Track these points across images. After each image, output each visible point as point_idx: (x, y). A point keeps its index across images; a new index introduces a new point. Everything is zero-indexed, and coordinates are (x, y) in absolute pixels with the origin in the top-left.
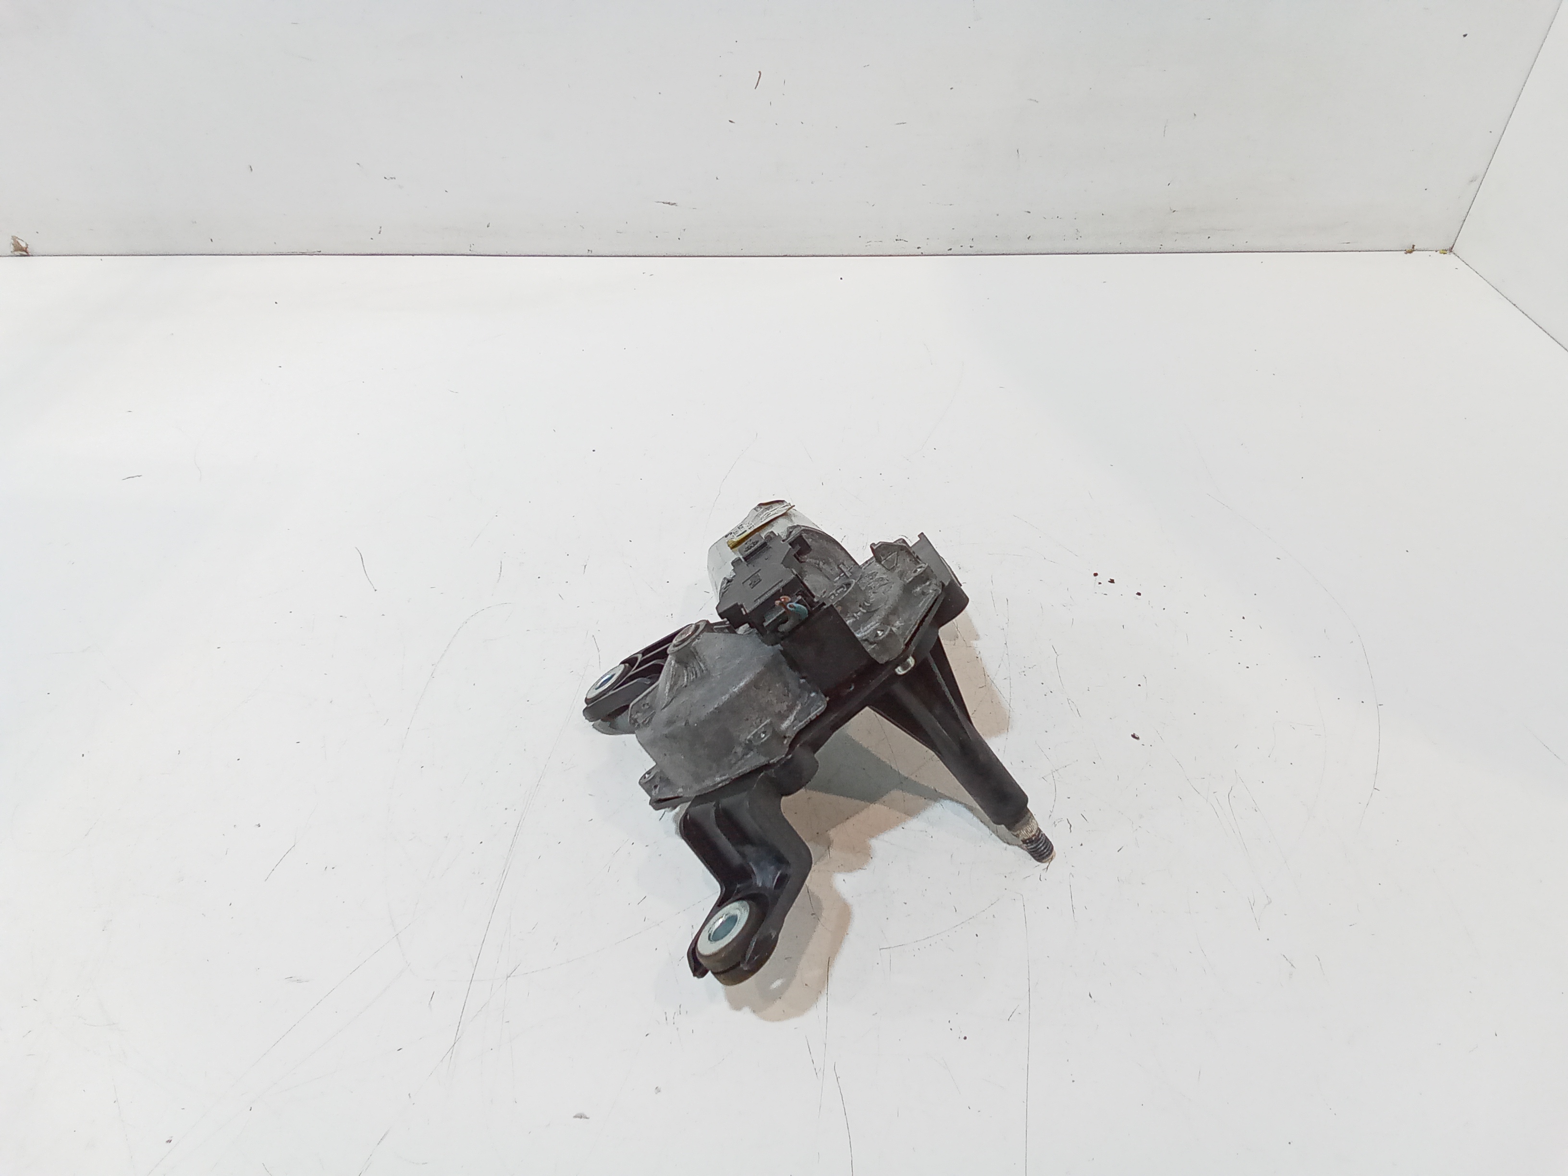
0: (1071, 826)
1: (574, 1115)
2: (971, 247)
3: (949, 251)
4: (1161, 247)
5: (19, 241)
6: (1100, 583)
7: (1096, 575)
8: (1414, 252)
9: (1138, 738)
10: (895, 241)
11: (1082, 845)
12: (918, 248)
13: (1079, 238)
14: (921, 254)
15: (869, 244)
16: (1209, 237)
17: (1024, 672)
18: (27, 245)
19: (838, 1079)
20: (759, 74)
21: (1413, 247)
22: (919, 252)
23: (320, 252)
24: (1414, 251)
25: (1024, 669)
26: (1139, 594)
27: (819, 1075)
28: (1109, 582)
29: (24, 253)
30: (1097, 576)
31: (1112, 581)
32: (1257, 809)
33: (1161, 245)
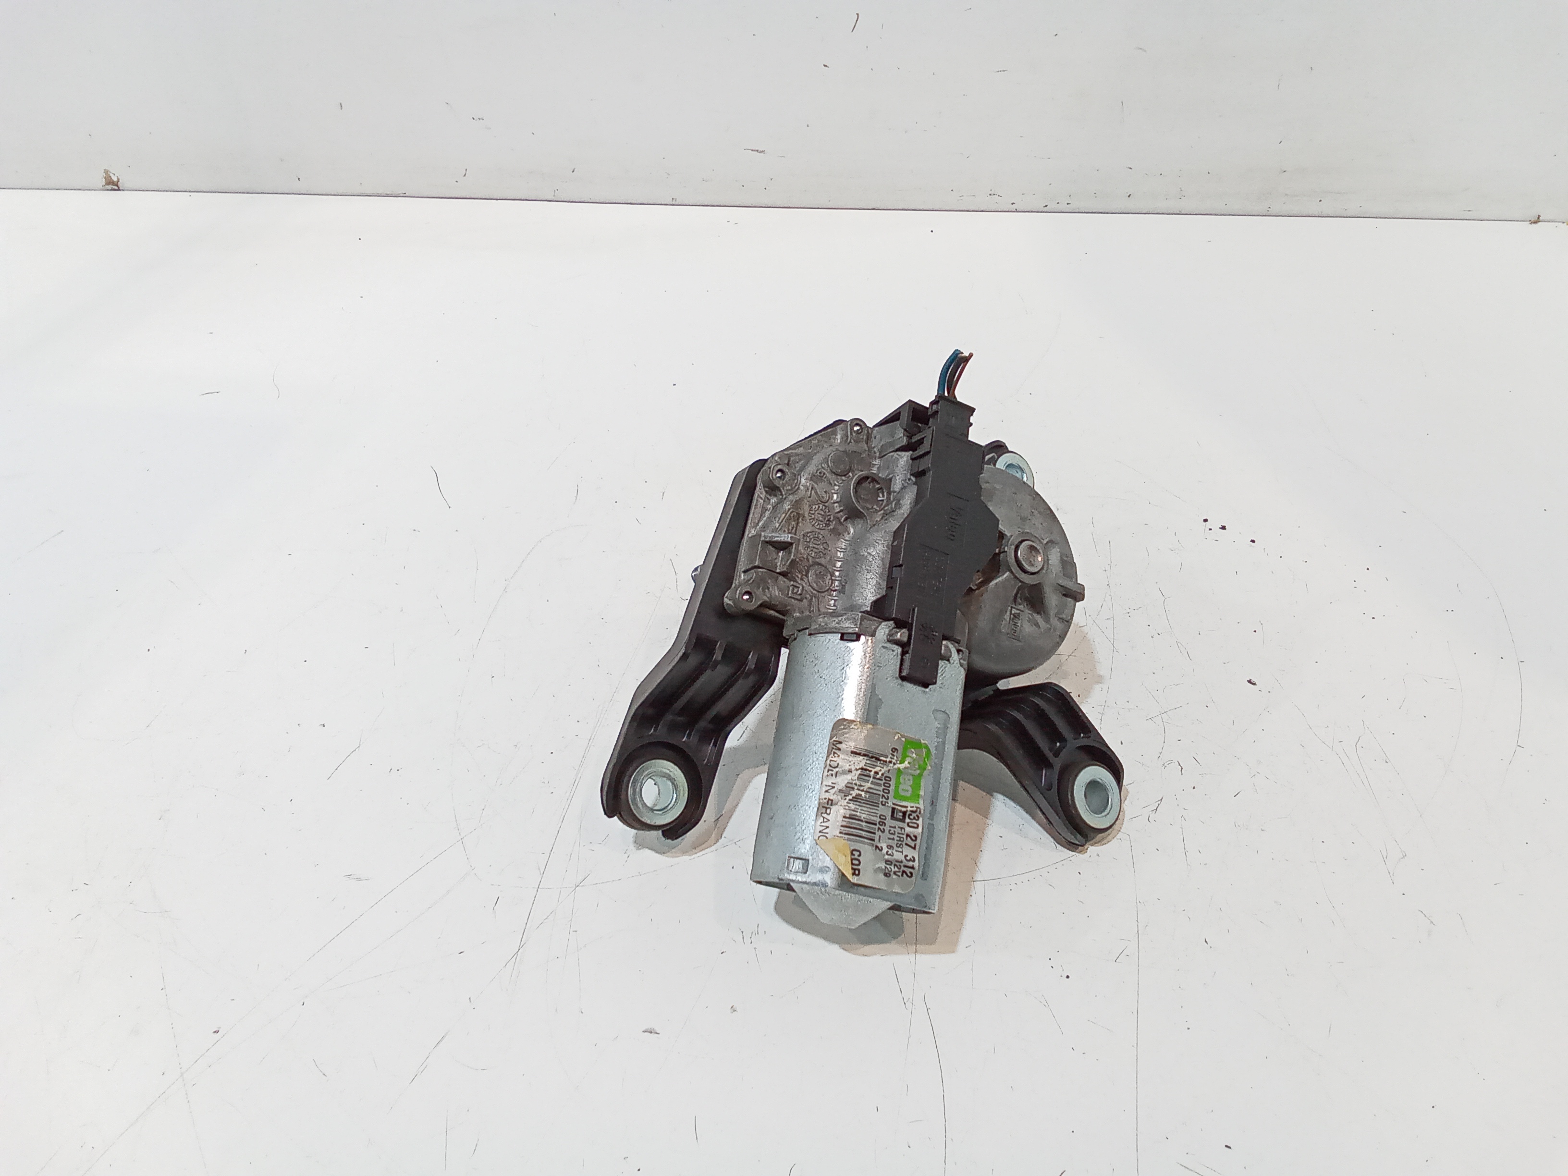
0: (1182, 768)
1: (644, 1029)
2: (1068, 204)
3: (1046, 208)
4: (1269, 209)
5: (111, 175)
6: (1210, 529)
7: (1206, 520)
8: (1540, 223)
9: (1254, 684)
10: (989, 195)
11: (1194, 788)
12: (1013, 204)
13: (1182, 197)
14: (1015, 210)
15: (961, 198)
16: (1320, 201)
17: (1129, 613)
18: (118, 179)
19: (929, 1010)
20: (857, 16)
21: (1538, 218)
22: (1014, 207)
23: (405, 193)
24: (1539, 221)
25: (1129, 611)
26: (1253, 541)
27: (908, 1004)
28: (1220, 528)
29: (116, 188)
30: (1207, 522)
31: (1223, 528)
32: (1387, 761)
33: (1269, 208)
